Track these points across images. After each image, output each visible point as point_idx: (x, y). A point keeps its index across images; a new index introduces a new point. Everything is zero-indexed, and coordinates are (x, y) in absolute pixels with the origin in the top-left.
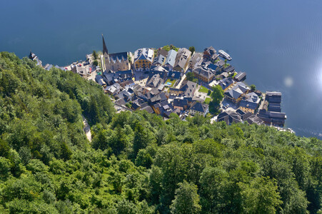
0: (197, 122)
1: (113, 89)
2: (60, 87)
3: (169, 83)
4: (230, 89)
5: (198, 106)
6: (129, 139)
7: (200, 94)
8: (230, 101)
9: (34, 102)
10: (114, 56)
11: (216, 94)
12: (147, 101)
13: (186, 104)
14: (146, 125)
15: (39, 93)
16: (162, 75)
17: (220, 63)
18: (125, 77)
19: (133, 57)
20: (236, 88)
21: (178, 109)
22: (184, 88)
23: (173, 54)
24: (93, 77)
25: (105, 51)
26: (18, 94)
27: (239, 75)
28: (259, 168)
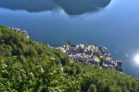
0: (96, 68)
1: (70, 56)
2: (55, 53)
3: (87, 56)
4: (106, 59)
5: (96, 63)
6: (75, 71)
7: (97, 60)
8: (106, 62)
9: (47, 57)
10: (72, 46)
11: (102, 60)
12: (81, 60)
13: (93, 62)
14: (80, 67)
15: (48, 55)
16: (86, 53)
17: (103, 51)
18: (74, 52)
19: (77, 47)
20: (108, 59)
21: (90, 64)
22: (92, 57)
23: (90, 47)
24: (65, 51)
25: (69, 44)
26: (42, 54)
27: (109, 55)
28: (115, 83)
